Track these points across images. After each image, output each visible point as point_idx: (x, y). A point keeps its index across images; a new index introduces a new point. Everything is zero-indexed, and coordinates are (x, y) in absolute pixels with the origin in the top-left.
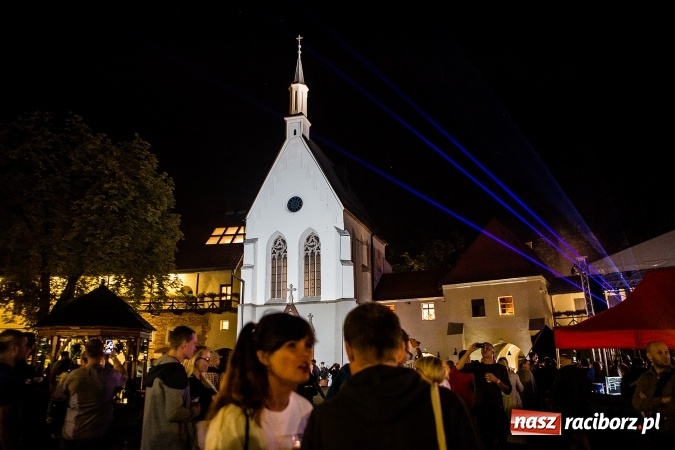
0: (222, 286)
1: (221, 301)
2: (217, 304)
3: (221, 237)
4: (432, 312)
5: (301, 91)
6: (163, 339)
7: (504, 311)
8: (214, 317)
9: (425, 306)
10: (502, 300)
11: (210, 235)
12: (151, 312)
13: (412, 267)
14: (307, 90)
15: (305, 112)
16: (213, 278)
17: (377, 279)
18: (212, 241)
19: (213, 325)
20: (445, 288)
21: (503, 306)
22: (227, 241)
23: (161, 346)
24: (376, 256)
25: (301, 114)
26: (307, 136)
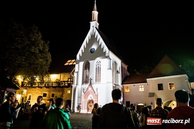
0: (68, 79)
1: (68, 83)
2: (67, 85)
3: (69, 63)
4: (143, 88)
5: (95, 13)
6: (50, 96)
7: (171, 88)
8: (66, 89)
9: (140, 86)
10: (170, 84)
11: (66, 62)
12: (46, 87)
13: (137, 74)
14: (98, 13)
16: (66, 76)
17: (124, 77)
18: (66, 64)
19: (65, 92)
20: (148, 80)
21: (170, 86)
22: (71, 64)
24: (123, 69)
25: (95, 20)
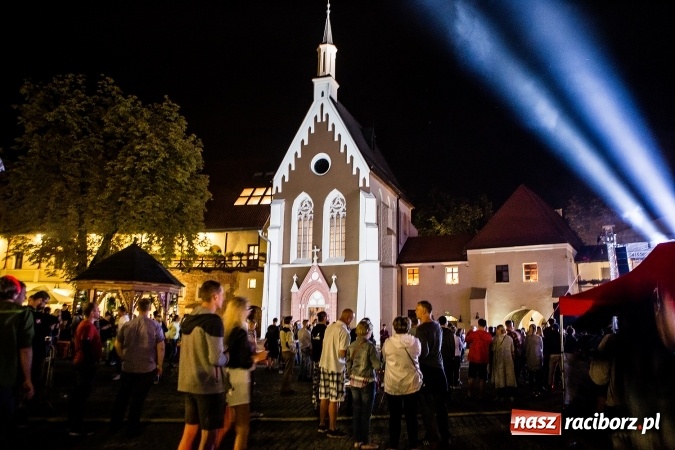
0: (249, 246)
1: (248, 260)
2: (245, 263)
3: (250, 197)
4: (456, 276)
5: (329, 52)
6: (194, 295)
7: (528, 278)
8: (242, 275)
9: (449, 270)
10: (527, 267)
11: (238, 196)
12: (182, 269)
13: (439, 231)
14: (336, 50)
15: (333, 73)
16: (241, 238)
17: (403, 241)
18: (240, 202)
19: (241, 283)
20: (470, 252)
21: (527, 273)
22: (254, 202)
23: (191, 302)
24: (402, 219)
25: (329, 75)
26: (335, 99)
